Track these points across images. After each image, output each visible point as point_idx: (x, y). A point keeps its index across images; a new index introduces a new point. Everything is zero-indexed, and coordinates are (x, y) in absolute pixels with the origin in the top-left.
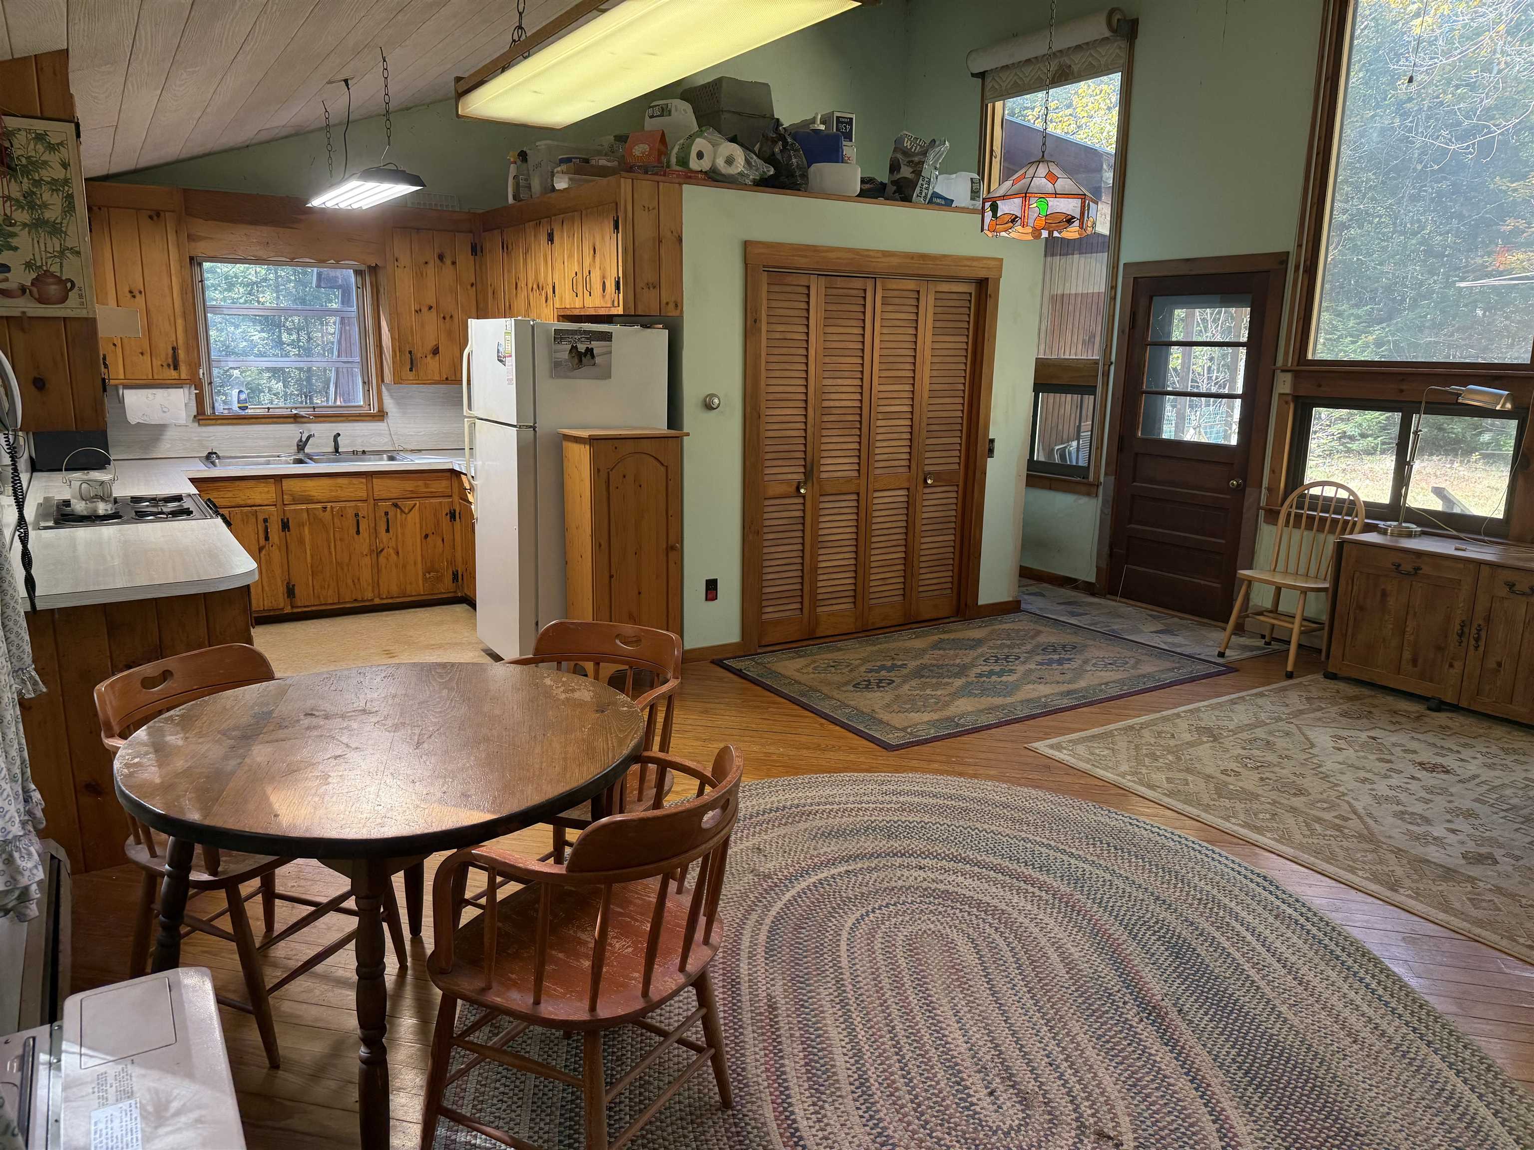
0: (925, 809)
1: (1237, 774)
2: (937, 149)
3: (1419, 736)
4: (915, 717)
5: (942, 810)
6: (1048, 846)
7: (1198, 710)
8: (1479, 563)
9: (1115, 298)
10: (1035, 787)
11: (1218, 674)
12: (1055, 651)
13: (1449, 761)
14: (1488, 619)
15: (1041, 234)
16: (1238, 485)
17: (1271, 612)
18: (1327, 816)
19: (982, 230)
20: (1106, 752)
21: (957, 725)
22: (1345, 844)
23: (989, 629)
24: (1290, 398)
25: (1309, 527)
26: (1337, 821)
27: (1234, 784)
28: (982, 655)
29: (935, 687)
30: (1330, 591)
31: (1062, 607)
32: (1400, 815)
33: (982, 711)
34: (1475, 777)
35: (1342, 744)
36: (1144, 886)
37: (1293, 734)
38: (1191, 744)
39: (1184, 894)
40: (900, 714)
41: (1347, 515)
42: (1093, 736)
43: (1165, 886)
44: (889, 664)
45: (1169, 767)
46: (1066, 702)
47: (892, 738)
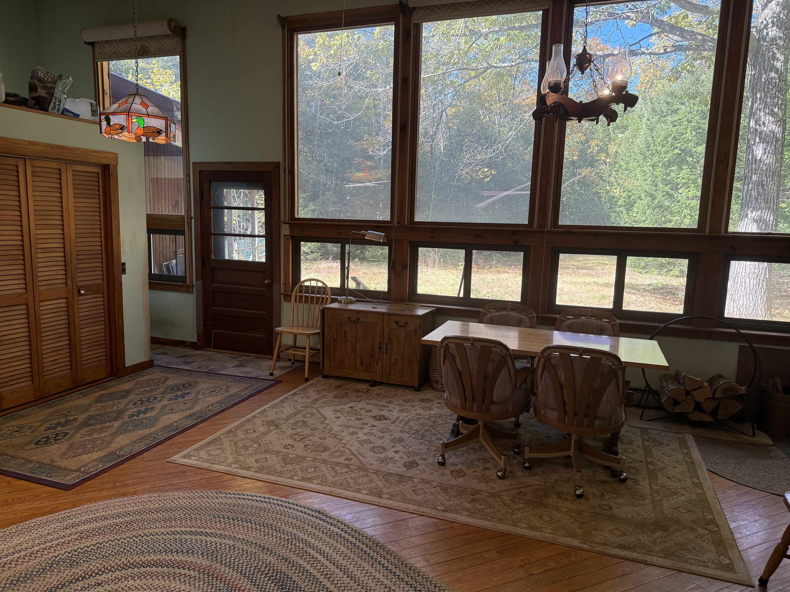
0: (99, 532)
1: (292, 446)
2: (64, 81)
3: (370, 402)
4: (86, 458)
5: (111, 529)
6: (191, 533)
7: (265, 411)
8: (383, 314)
9: (189, 182)
10: (176, 490)
11: (272, 386)
12: (178, 389)
13: (385, 413)
14: (390, 339)
15: (141, 139)
16: (269, 283)
17: (293, 347)
18: (341, 460)
19: (101, 133)
20: (218, 452)
21: (119, 456)
22: (353, 475)
23: (135, 381)
24: (289, 237)
25: (306, 302)
26: (346, 462)
27: (292, 454)
28: (131, 401)
29: (100, 431)
30: (321, 333)
31: (179, 359)
32: (372, 449)
33: (135, 442)
34: (398, 418)
35: (339, 414)
36: (254, 542)
37: (315, 414)
38: (265, 434)
39: (278, 539)
40: (75, 459)
41: (323, 294)
42: (209, 443)
43: (266, 537)
44: (63, 420)
45: (255, 452)
46: (189, 423)
47: (69, 480)
